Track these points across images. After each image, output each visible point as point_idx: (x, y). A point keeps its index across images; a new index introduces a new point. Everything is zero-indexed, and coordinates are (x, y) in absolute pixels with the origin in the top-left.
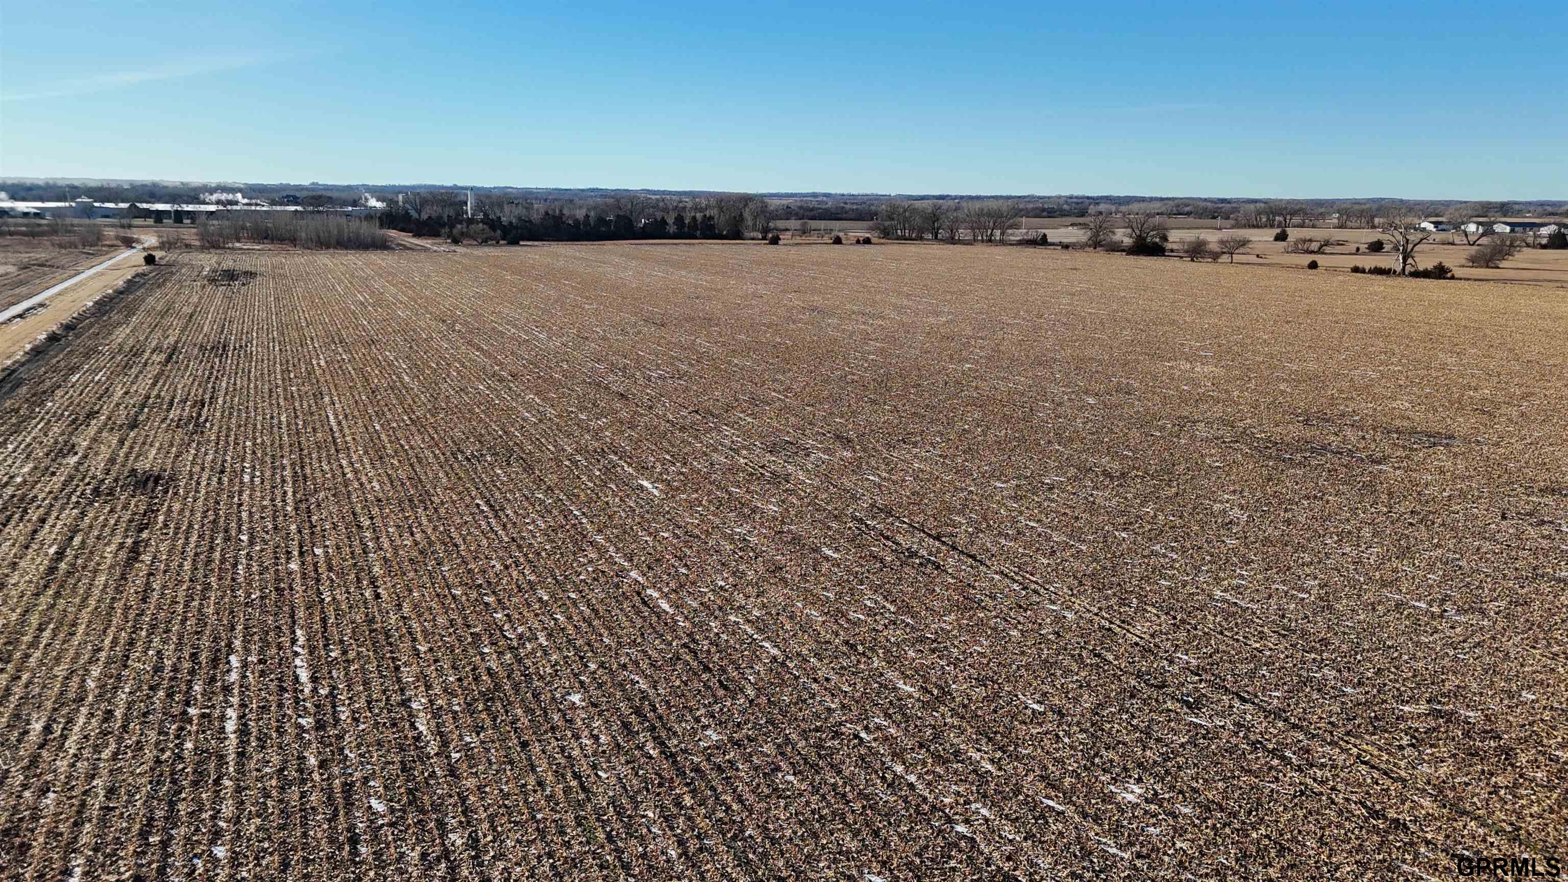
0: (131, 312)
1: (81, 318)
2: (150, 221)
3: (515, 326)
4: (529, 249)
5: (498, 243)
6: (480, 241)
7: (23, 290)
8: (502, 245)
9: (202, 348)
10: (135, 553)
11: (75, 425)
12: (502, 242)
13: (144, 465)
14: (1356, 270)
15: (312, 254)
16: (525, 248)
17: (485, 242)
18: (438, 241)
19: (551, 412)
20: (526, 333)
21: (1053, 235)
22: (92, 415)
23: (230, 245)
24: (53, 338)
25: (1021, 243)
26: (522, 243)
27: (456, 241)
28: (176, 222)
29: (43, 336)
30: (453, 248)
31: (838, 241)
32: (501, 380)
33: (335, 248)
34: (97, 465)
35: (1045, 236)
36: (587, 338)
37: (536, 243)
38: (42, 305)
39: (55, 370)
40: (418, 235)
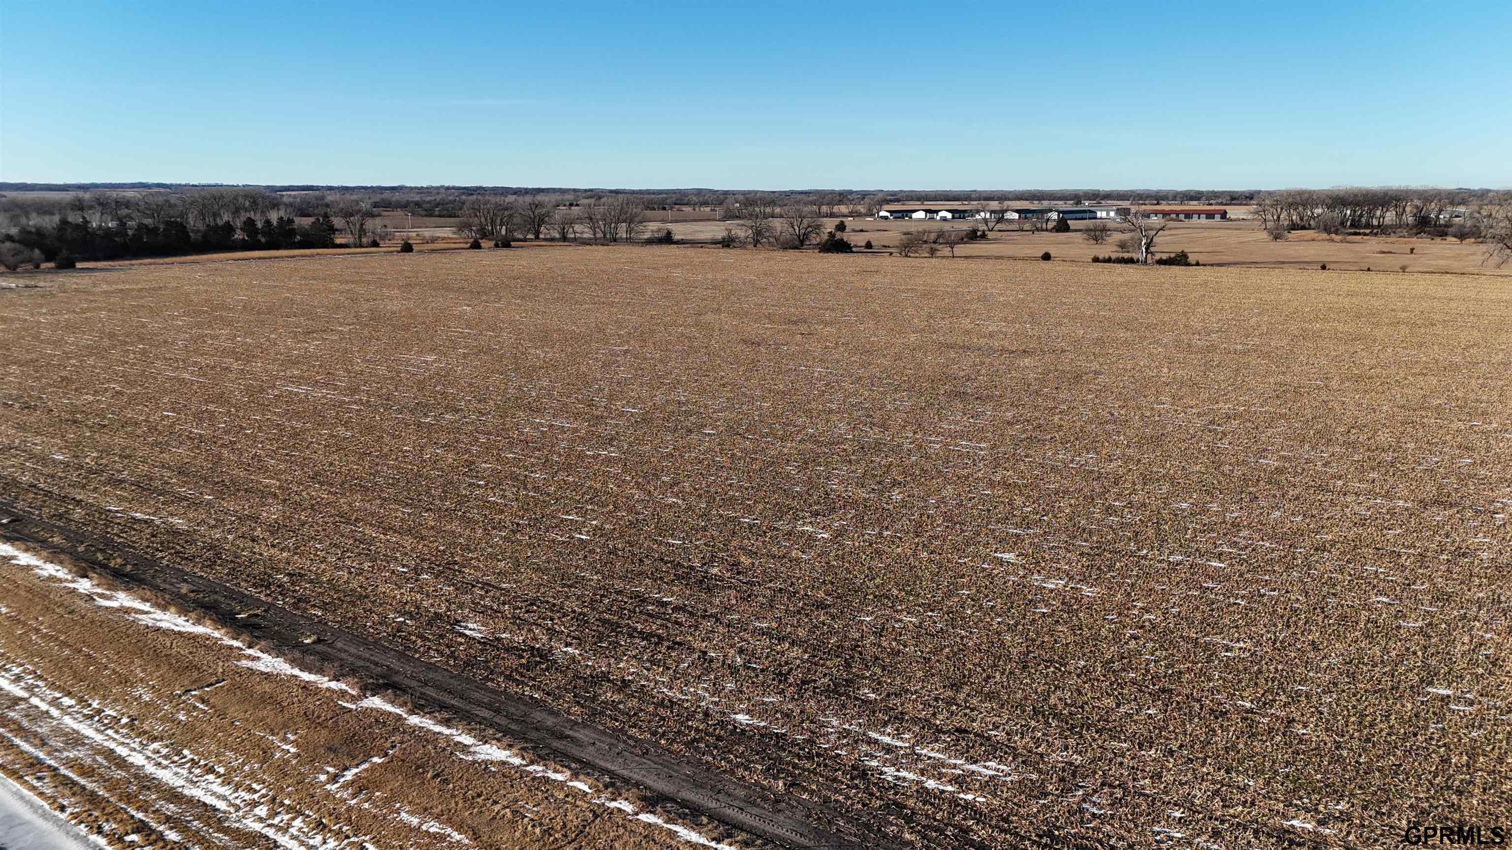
12: (44, 266)
14: (1096, 260)
21: (679, 231)
25: (650, 242)
31: (407, 248)
35: (669, 233)
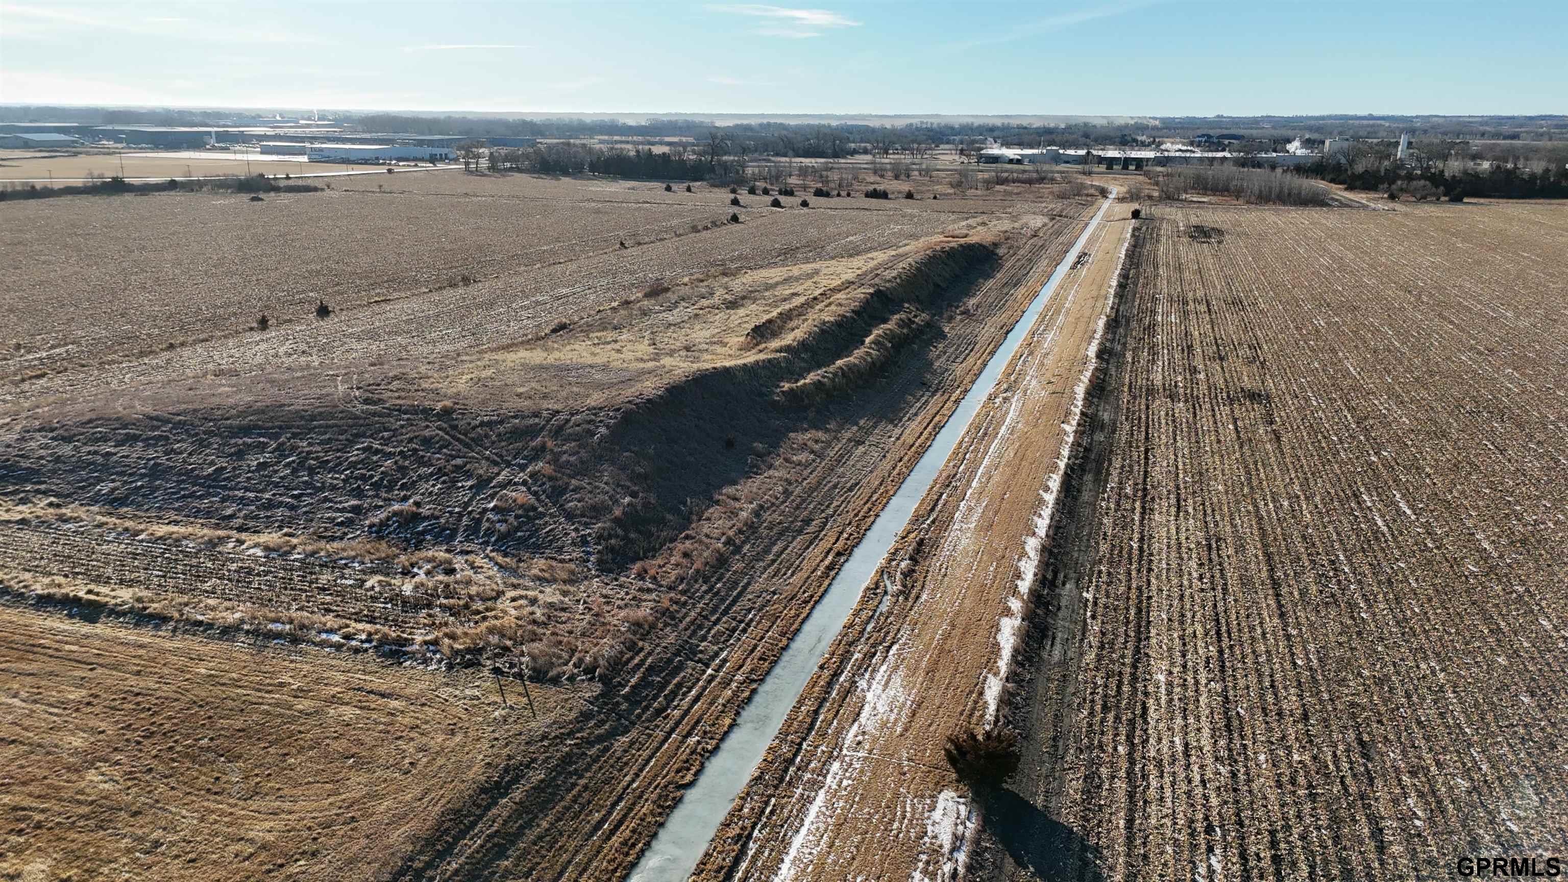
2: (1103, 168)
3: (1480, 302)
4: (1474, 208)
5: (1438, 199)
6: (1418, 196)
7: (1063, 240)
8: (1443, 202)
12: (1443, 199)
15: (1258, 210)
16: (1470, 207)
17: (1423, 199)
18: (1372, 195)
19: (1530, 386)
20: (1493, 310)
23: (1184, 196)
26: (1466, 200)
27: (1392, 197)
28: (1123, 168)
30: (1391, 205)
32: (1480, 353)
33: (1274, 203)
36: (1555, 320)
37: (1482, 200)
38: (1085, 254)
39: (1142, 311)
40: (1350, 188)
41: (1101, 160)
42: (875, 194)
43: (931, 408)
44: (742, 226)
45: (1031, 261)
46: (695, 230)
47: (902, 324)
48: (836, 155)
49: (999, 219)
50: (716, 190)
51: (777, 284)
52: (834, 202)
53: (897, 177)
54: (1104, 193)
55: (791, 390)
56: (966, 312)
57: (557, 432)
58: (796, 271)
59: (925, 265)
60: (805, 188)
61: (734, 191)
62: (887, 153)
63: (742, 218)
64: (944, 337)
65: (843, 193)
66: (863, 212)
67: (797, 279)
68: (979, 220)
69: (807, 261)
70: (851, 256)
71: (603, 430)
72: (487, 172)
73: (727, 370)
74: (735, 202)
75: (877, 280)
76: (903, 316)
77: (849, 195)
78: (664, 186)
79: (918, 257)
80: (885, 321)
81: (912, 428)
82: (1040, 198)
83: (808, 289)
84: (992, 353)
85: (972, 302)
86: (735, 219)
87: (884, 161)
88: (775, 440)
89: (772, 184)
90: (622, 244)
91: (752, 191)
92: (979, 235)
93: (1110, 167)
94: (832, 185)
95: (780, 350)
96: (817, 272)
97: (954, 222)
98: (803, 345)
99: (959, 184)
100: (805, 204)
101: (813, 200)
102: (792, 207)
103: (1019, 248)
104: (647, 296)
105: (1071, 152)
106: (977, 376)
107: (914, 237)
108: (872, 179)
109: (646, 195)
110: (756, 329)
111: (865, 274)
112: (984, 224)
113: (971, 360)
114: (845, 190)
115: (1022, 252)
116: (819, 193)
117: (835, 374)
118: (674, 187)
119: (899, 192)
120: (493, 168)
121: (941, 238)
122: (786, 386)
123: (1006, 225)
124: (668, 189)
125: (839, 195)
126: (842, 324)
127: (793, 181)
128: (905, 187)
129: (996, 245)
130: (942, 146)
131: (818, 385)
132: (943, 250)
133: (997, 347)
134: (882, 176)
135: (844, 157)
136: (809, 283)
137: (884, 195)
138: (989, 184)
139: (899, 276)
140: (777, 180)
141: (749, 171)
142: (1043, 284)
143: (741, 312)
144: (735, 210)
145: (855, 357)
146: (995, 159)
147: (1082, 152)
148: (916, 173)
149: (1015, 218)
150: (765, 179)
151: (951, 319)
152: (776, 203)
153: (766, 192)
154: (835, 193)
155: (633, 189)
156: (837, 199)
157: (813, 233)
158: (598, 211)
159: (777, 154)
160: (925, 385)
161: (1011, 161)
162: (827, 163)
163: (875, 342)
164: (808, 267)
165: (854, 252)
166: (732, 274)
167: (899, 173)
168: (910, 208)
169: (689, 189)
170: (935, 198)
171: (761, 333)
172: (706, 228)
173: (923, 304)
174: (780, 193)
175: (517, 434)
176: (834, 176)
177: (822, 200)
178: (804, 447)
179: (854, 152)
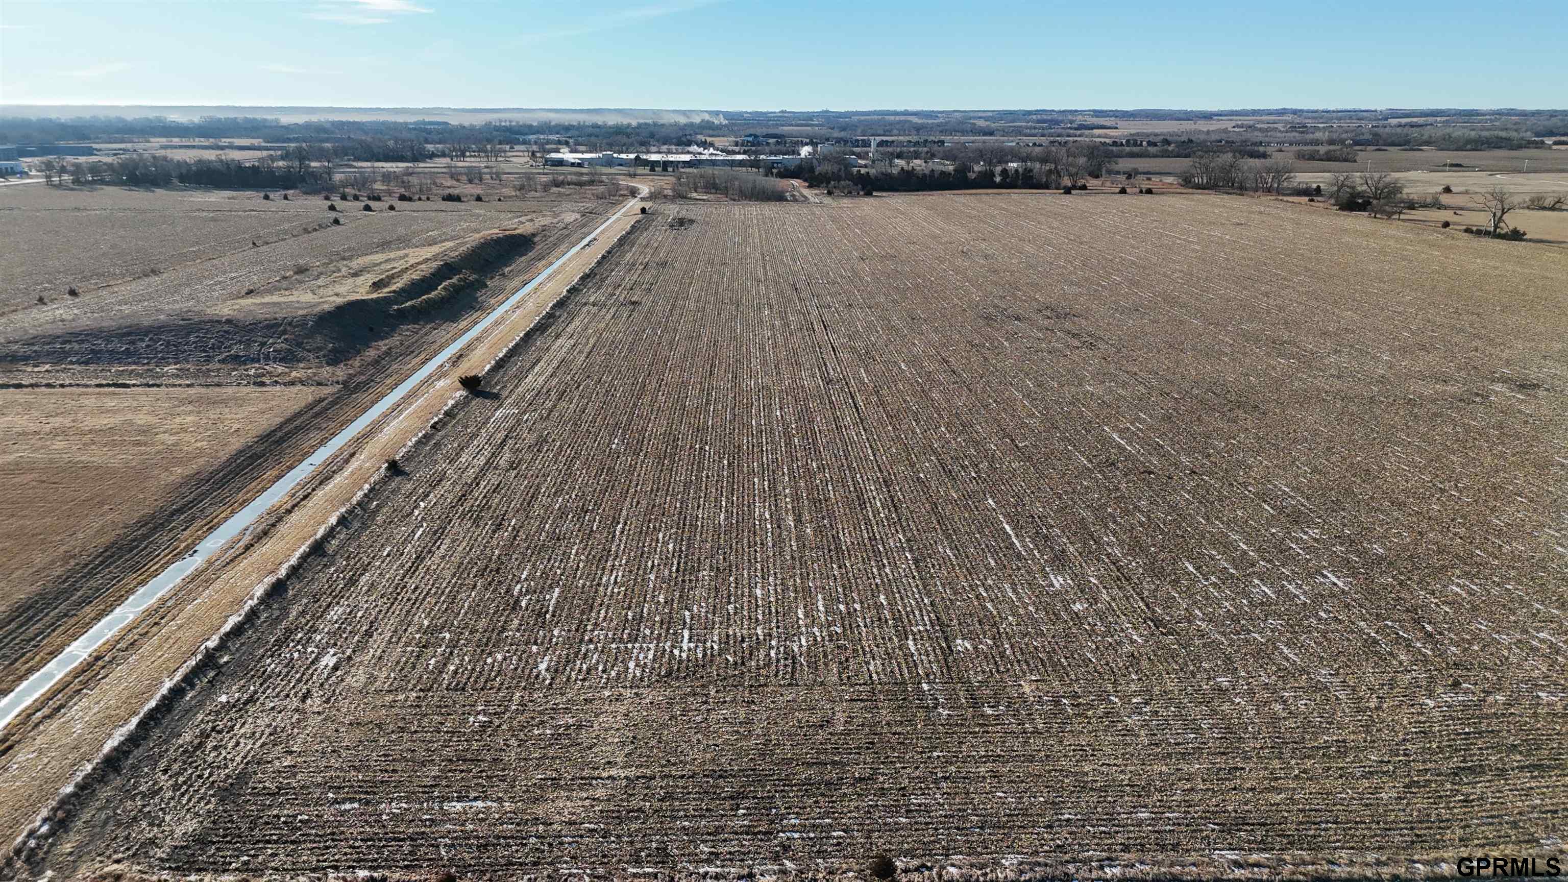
0: (633, 246)
1: (612, 248)
2: (647, 170)
5: (858, 194)
6: (846, 192)
7: (585, 230)
8: (861, 196)
9: (657, 264)
10: (630, 315)
11: (615, 288)
13: (633, 299)
15: (733, 205)
17: (849, 193)
18: (820, 191)
22: (619, 286)
23: (692, 195)
24: (604, 257)
26: (874, 194)
27: (830, 193)
28: (662, 170)
29: (600, 256)
31: (1123, 191)
33: (750, 199)
34: (621, 298)
37: (884, 194)
38: (595, 239)
39: (606, 270)
40: (811, 186)
41: (646, 163)
42: (450, 198)
43: (474, 316)
44: (343, 227)
45: (555, 245)
46: (306, 231)
47: (460, 280)
48: (415, 159)
49: (544, 216)
50: (310, 197)
51: (381, 263)
52: (417, 205)
53: (470, 181)
54: (633, 193)
55: (398, 309)
56: (503, 275)
57: (290, 324)
58: (392, 255)
59: (478, 248)
60: (390, 193)
61: (327, 198)
62: (464, 156)
63: (342, 221)
64: (486, 286)
65: (424, 197)
66: (440, 214)
67: (394, 260)
68: (529, 217)
69: (399, 249)
70: (430, 245)
71: (311, 323)
72: (71, 186)
73: (363, 300)
74: (332, 208)
75: (445, 258)
76: (461, 276)
77: (428, 199)
78: (262, 194)
79: (474, 244)
80: (451, 279)
81: (463, 324)
82: (584, 198)
83: (400, 265)
84: (513, 294)
85: (507, 270)
86: (336, 222)
87: (460, 164)
88: (393, 329)
89: (359, 190)
90: (254, 244)
91: (344, 198)
92: (526, 228)
93: (652, 170)
94: (414, 190)
95: (390, 292)
96: (407, 255)
97: (510, 219)
98: (402, 290)
99: (521, 188)
100: (392, 208)
101: (398, 204)
102: (381, 211)
103: (550, 237)
104: (296, 273)
105: (623, 156)
106: (502, 303)
107: (476, 231)
108: (450, 183)
109: (249, 204)
110: (374, 284)
111: (438, 254)
112: (532, 220)
113: (500, 297)
114: (424, 194)
115: (552, 239)
116: (403, 198)
117: (421, 302)
118: (271, 196)
119: (471, 196)
120: (76, 181)
121: (497, 231)
122: (396, 307)
123: (546, 221)
124: (267, 197)
125: (420, 199)
126: (423, 280)
127: (378, 186)
128: (478, 190)
129: (534, 235)
130: (517, 147)
131: (413, 306)
132: (492, 240)
133: (517, 291)
134: (458, 180)
135: (424, 161)
136: (402, 261)
137: (457, 199)
138: (546, 187)
139: (460, 255)
140: (363, 185)
141: (337, 177)
142: (557, 259)
143: (362, 278)
144: (333, 215)
145: (433, 295)
146: (561, 163)
147: (632, 156)
148: (488, 176)
149: (555, 215)
150: (352, 185)
151: (492, 278)
152: (367, 208)
153: (356, 198)
154: (416, 197)
155: (233, 198)
156: (418, 203)
157: (401, 231)
158: (214, 220)
159: (358, 159)
160: (473, 308)
161: (573, 165)
162: (408, 167)
163: (444, 288)
164: (401, 253)
165: (432, 242)
166: (350, 258)
167: (474, 176)
168: (479, 209)
169: (286, 198)
170: (500, 200)
171: (377, 286)
172: (315, 230)
173: (474, 270)
174: (369, 198)
175: (268, 327)
176: (414, 180)
177: (406, 204)
178: (408, 330)
179: (432, 156)
